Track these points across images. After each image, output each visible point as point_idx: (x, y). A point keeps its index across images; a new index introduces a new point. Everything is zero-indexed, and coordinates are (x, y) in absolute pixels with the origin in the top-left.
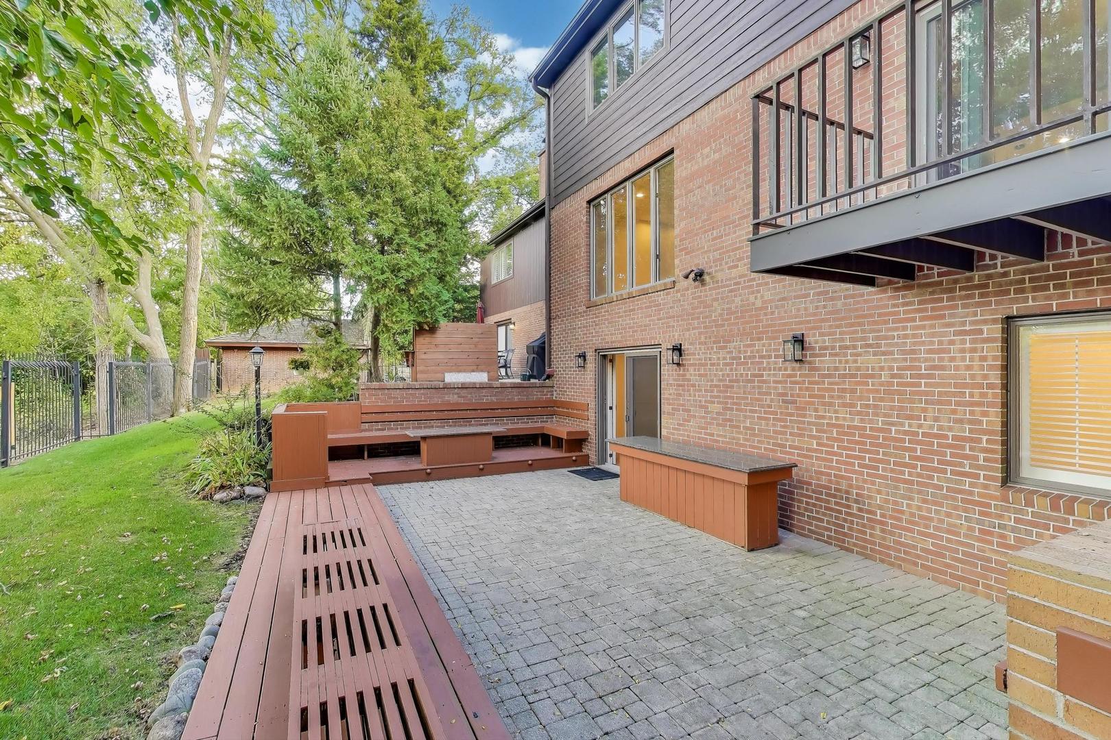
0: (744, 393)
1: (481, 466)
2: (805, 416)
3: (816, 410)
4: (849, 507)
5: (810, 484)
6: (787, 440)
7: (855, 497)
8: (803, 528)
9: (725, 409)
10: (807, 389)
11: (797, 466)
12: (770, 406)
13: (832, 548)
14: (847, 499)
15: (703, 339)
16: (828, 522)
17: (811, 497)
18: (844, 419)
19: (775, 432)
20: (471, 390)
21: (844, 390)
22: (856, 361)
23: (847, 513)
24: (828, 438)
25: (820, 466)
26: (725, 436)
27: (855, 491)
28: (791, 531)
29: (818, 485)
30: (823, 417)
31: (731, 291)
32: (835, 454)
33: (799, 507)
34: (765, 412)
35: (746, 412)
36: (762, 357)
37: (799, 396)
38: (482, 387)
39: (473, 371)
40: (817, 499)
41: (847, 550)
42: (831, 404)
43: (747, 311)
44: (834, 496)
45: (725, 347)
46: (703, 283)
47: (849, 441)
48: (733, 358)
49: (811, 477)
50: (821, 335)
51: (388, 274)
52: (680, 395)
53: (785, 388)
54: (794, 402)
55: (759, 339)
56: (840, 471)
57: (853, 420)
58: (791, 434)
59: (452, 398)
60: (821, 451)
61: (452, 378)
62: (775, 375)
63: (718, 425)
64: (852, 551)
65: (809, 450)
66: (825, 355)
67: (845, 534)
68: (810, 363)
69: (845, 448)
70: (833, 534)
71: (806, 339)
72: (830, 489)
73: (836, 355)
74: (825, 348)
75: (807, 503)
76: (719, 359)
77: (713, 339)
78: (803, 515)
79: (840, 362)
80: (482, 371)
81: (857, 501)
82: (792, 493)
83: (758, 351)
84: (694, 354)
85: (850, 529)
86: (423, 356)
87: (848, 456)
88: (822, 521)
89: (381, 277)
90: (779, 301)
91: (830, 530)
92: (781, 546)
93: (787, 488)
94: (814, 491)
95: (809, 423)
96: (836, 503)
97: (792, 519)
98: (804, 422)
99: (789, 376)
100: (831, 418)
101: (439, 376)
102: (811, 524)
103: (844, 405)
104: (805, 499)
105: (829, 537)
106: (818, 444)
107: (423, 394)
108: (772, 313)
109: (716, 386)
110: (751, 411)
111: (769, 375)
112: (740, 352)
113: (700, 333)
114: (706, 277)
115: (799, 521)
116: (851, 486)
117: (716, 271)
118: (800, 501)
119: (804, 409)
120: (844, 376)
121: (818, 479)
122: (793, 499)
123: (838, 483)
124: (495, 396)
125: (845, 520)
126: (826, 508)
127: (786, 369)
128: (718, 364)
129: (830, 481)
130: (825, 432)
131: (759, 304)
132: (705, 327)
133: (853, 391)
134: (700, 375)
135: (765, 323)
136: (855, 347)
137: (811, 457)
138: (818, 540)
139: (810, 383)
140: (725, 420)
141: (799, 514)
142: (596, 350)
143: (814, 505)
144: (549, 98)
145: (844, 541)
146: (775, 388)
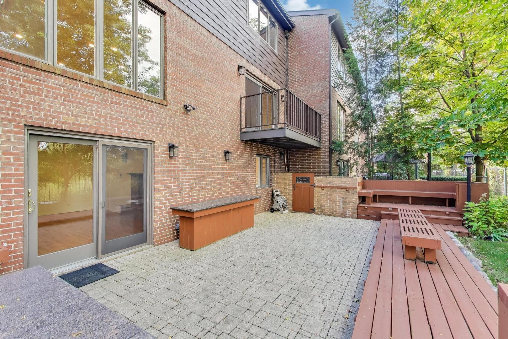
0: (208, 173)
6: (222, 190)
9: (199, 181)
12: (217, 178)
15: (188, 144)
19: (219, 188)
21: (236, 170)
26: (199, 195)
34: (216, 181)
37: (226, 173)
42: (233, 175)
43: (209, 136)
45: (200, 151)
46: (188, 113)
48: (203, 157)
53: (222, 170)
57: (237, 179)
58: (224, 187)
63: (196, 190)
76: (197, 156)
77: (194, 145)
83: (213, 155)
84: (183, 152)
98: (227, 182)
99: (223, 166)
100: (233, 179)
103: (236, 175)
108: (218, 140)
109: (195, 170)
111: (217, 165)
112: (206, 154)
113: (186, 141)
128: (196, 159)
131: (213, 135)
132: (189, 138)
134: (186, 164)
135: (215, 143)
140: (199, 187)
146: (219, 170)
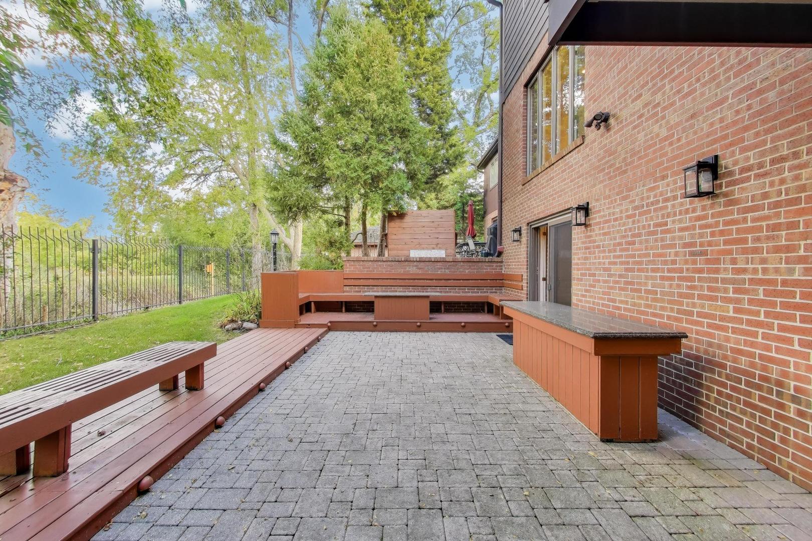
0: (646, 249)
1: (418, 324)
2: (717, 271)
3: (734, 261)
4: (781, 406)
5: (724, 366)
6: (694, 305)
7: (792, 392)
8: (713, 427)
9: (627, 270)
10: (722, 233)
11: (686, 337)
12: (674, 262)
13: (753, 464)
14: (779, 394)
15: (607, 193)
16: (749, 425)
17: (724, 385)
18: (777, 271)
19: (681, 295)
20: (427, 263)
21: (776, 227)
22: (797, 178)
23: (778, 416)
24: (751, 301)
25: (738, 342)
26: (626, 303)
27: (792, 383)
28: (697, 427)
29: (736, 370)
30: (744, 271)
31: (635, 128)
32: (760, 324)
33: (708, 397)
34: (669, 271)
35: (647, 272)
36: (666, 200)
37: (710, 244)
38: (437, 261)
39: (434, 249)
40: (733, 389)
41: (777, 471)
42: (756, 250)
43: (650, 147)
44: (759, 388)
45: (628, 197)
46: (608, 128)
47: (784, 305)
48: (636, 208)
49: (725, 357)
50: (744, 150)
51: (360, 172)
52: (586, 258)
53: (693, 236)
54: (704, 253)
55: (663, 178)
56: (770, 350)
57: (791, 271)
58: (700, 297)
59: (412, 270)
60: (741, 321)
61: (415, 254)
62: (680, 221)
63: (621, 289)
64: (785, 476)
65: (722, 318)
66: (748, 179)
67: (774, 447)
68: (726, 195)
69: (777, 316)
70: (755, 443)
71: (722, 162)
72: (753, 376)
73: (765, 175)
74: (749, 169)
75: (720, 393)
77: (617, 190)
78: (714, 409)
79: (772, 184)
80: (440, 248)
81: (795, 400)
82: (700, 376)
83: (661, 194)
84: (600, 211)
85: (783, 440)
86: (394, 237)
87: (782, 328)
88: (740, 421)
89: (354, 175)
90: (687, 121)
91: (752, 437)
92: (664, 444)
93: (693, 369)
94: (728, 377)
95: (724, 281)
96: (761, 398)
97: (699, 411)
98: (716, 280)
99: (699, 218)
100: (755, 271)
101: (405, 252)
102: (723, 423)
103: (777, 249)
104: (716, 387)
105: (750, 446)
106: (736, 310)
107: (389, 265)
108: (679, 140)
109: (619, 244)
110: (653, 270)
111: (674, 222)
112: (642, 199)
113: (605, 186)
114: (612, 121)
115: (709, 416)
116: (785, 374)
117: (621, 110)
118: (710, 389)
119: (717, 261)
120: (777, 205)
121: (735, 360)
122: (700, 385)
123: (765, 368)
124: (448, 269)
125: (775, 426)
126: (746, 404)
127: (694, 210)
129: (752, 365)
130: (746, 291)
131: (664, 133)
132: (610, 178)
133: (793, 225)
134: (604, 234)
135: (670, 155)
136: (796, 155)
137: (724, 329)
138: (732, 447)
139: (726, 223)
140: (627, 283)
141: (708, 406)
142: (528, 224)
143: (729, 397)
144: (502, 6)
145: (773, 458)
146: (681, 238)
